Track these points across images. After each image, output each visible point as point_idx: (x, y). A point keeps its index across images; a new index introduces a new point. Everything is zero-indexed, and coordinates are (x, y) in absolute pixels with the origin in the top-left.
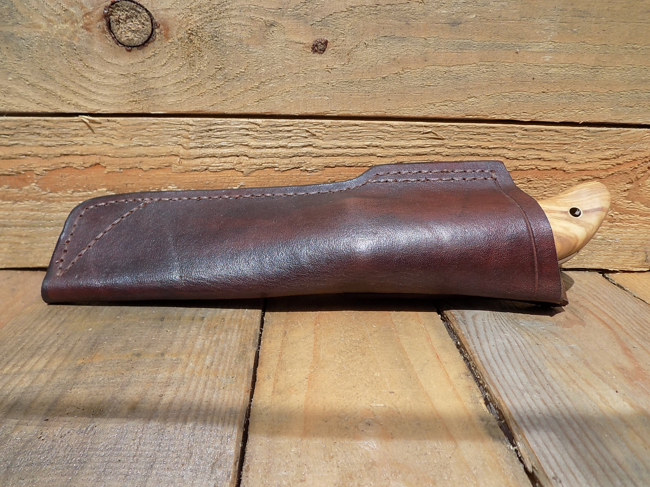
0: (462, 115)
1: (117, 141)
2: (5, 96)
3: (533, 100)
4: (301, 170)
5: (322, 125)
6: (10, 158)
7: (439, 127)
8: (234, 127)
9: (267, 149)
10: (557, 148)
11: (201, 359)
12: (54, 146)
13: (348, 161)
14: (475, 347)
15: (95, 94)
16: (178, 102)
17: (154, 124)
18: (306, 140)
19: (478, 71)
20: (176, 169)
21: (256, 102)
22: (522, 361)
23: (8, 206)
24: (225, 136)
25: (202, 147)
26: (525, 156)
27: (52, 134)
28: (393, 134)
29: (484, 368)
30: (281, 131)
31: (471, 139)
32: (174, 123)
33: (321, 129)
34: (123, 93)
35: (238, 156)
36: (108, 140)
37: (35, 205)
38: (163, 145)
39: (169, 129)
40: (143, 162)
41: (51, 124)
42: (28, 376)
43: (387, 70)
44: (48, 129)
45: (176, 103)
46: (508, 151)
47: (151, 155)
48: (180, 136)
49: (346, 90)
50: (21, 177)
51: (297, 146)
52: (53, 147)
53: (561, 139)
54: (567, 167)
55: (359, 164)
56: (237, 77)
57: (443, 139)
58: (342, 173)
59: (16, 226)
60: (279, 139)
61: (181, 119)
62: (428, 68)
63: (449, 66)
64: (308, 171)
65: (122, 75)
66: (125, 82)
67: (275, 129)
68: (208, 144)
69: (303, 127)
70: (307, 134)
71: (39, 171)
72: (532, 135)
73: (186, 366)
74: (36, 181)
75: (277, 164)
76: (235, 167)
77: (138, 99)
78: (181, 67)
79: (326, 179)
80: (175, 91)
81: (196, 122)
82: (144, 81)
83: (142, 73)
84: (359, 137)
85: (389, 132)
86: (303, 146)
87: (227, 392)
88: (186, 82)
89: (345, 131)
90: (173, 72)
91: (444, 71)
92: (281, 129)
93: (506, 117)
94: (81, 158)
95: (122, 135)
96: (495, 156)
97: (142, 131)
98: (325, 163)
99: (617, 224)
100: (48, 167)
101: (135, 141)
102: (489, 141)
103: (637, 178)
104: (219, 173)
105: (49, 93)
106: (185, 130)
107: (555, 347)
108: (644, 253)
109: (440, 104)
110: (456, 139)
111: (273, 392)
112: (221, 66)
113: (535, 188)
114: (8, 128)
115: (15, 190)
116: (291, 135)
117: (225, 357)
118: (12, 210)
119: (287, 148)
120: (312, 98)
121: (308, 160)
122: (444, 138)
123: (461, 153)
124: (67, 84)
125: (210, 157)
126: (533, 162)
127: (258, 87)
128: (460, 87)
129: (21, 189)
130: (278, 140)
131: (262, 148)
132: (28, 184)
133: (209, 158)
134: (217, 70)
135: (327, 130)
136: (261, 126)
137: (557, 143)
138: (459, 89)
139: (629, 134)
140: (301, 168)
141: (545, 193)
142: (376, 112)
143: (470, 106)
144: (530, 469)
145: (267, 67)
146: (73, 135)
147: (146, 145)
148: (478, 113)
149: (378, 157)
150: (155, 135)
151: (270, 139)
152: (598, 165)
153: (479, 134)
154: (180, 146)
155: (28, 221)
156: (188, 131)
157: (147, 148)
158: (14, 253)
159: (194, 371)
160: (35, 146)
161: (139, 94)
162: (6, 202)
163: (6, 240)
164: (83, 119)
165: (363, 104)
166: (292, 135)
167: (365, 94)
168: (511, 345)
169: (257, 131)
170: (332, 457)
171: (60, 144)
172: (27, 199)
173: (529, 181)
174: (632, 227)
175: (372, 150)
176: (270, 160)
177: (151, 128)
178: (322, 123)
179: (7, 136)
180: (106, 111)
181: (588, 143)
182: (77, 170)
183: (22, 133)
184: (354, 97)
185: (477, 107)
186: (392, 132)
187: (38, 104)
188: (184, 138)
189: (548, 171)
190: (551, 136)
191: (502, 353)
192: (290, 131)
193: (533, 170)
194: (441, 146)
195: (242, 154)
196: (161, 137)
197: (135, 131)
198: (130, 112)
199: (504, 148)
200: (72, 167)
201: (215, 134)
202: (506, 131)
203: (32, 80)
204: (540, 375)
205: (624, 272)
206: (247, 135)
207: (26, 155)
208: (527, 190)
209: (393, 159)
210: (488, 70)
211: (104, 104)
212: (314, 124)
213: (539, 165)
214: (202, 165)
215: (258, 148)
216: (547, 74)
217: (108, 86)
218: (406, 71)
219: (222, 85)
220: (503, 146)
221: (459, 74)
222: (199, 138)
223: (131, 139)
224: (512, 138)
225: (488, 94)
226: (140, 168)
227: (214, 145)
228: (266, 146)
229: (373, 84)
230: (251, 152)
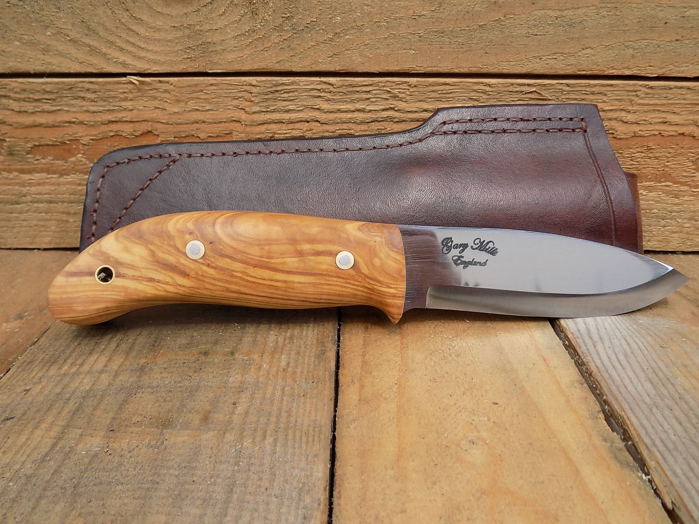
0: (573, 70)
1: (170, 105)
2: (44, 54)
3: (663, 50)
5: (406, 85)
6: (54, 126)
7: (545, 85)
8: (304, 87)
9: (341, 114)
10: (687, 109)
11: (275, 360)
12: (101, 112)
14: (588, 350)
15: (145, 51)
16: (239, 59)
17: (212, 85)
18: (388, 102)
19: (597, 15)
20: (238, 137)
21: (330, 57)
22: (646, 367)
23: (53, 180)
24: (293, 98)
25: (267, 111)
26: (647, 119)
27: (98, 98)
28: (489, 95)
29: (601, 375)
30: (358, 92)
31: (583, 99)
32: (235, 84)
33: (405, 89)
34: (176, 49)
35: (308, 122)
36: (160, 104)
37: (83, 179)
38: (222, 110)
39: (230, 91)
40: (200, 129)
41: (96, 87)
42: (88, 376)
43: (486, 17)
44: (93, 92)
45: (237, 60)
46: (626, 113)
47: (209, 121)
48: (242, 99)
49: (436, 42)
50: (66, 147)
51: (377, 109)
52: (99, 113)
53: (694, 98)
54: (698, 132)
56: (308, 27)
57: (549, 100)
59: (63, 202)
60: (356, 102)
61: (243, 79)
62: (536, 12)
63: (562, 10)
65: (174, 27)
66: (178, 36)
67: (351, 89)
68: (274, 108)
69: (384, 86)
70: (388, 95)
71: (85, 140)
72: (658, 94)
73: (260, 368)
74: (82, 152)
75: (353, 131)
76: (305, 134)
77: (193, 56)
78: (242, 16)
80: (236, 45)
81: (260, 82)
82: (199, 34)
83: (198, 24)
84: (449, 98)
85: (485, 92)
86: (384, 110)
87: (308, 400)
88: (248, 34)
89: (433, 91)
90: (233, 23)
91: (556, 17)
92: (358, 89)
93: (627, 73)
94: (131, 125)
95: (175, 98)
96: (610, 119)
97: (199, 94)
100: (95, 135)
101: (191, 105)
102: (605, 102)
105: (93, 50)
106: (247, 91)
107: (684, 350)
109: (547, 57)
110: (564, 100)
111: (360, 400)
112: (288, 15)
113: (657, 158)
114: (49, 92)
115: (60, 162)
116: (369, 96)
117: (302, 357)
118: (59, 185)
119: (365, 112)
120: (395, 52)
121: (390, 126)
122: (550, 98)
124: (112, 38)
125: (277, 123)
126: (657, 127)
127: (332, 40)
128: (574, 36)
129: (67, 162)
130: (354, 102)
131: (335, 113)
132: (75, 155)
133: (275, 124)
134: (284, 19)
135: (411, 90)
136: (335, 86)
137: (689, 102)
138: (572, 39)
141: (667, 164)
142: (470, 69)
143: (584, 59)
144: (670, 506)
145: (343, 15)
146: (121, 98)
147: (203, 110)
148: (593, 67)
150: (213, 98)
151: (346, 101)
154: (242, 110)
155: (76, 197)
156: (251, 93)
157: (204, 113)
158: (62, 231)
159: (269, 374)
160: (80, 112)
161: (195, 49)
162: (51, 176)
163: (53, 217)
164: (131, 80)
165: (455, 58)
166: (370, 96)
167: (458, 46)
168: (630, 347)
169: (330, 92)
170: (434, 483)
171: (107, 109)
172: (74, 172)
173: (649, 150)
176: (345, 126)
177: (208, 90)
178: (406, 82)
179: (48, 101)
180: (157, 70)
182: (127, 139)
183: (65, 97)
184: (445, 50)
185: (592, 60)
186: (488, 92)
187: (80, 63)
188: (247, 101)
189: (673, 138)
190: (682, 94)
191: (621, 357)
192: (368, 92)
193: (656, 137)
195: (313, 119)
196: (220, 100)
197: (190, 93)
198: (184, 71)
199: (622, 110)
200: (122, 135)
201: (282, 96)
202: (626, 89)
203: (73, 34)
204: (670, 386)
206: (320, 97)
207: (70, 122)
208: (646, 160)
210: (609, 13)
211: (155, 62)
212: (396, 83)
213: (664, 130)
214: (267, 133)
215: (331, 112)
216: (683, 17)
217: (159, 40)
218: (508, 16)
219: (289, 37)
220: (622, 107)
221: (573, 19)
222: (263, 101)
223: (186, 103)
224: (633, 98)
225: (607, 45)
226: (197, 137)
227: (281, 109)
228: (341, 110)
229: (468, 34)
230: (323, 117)
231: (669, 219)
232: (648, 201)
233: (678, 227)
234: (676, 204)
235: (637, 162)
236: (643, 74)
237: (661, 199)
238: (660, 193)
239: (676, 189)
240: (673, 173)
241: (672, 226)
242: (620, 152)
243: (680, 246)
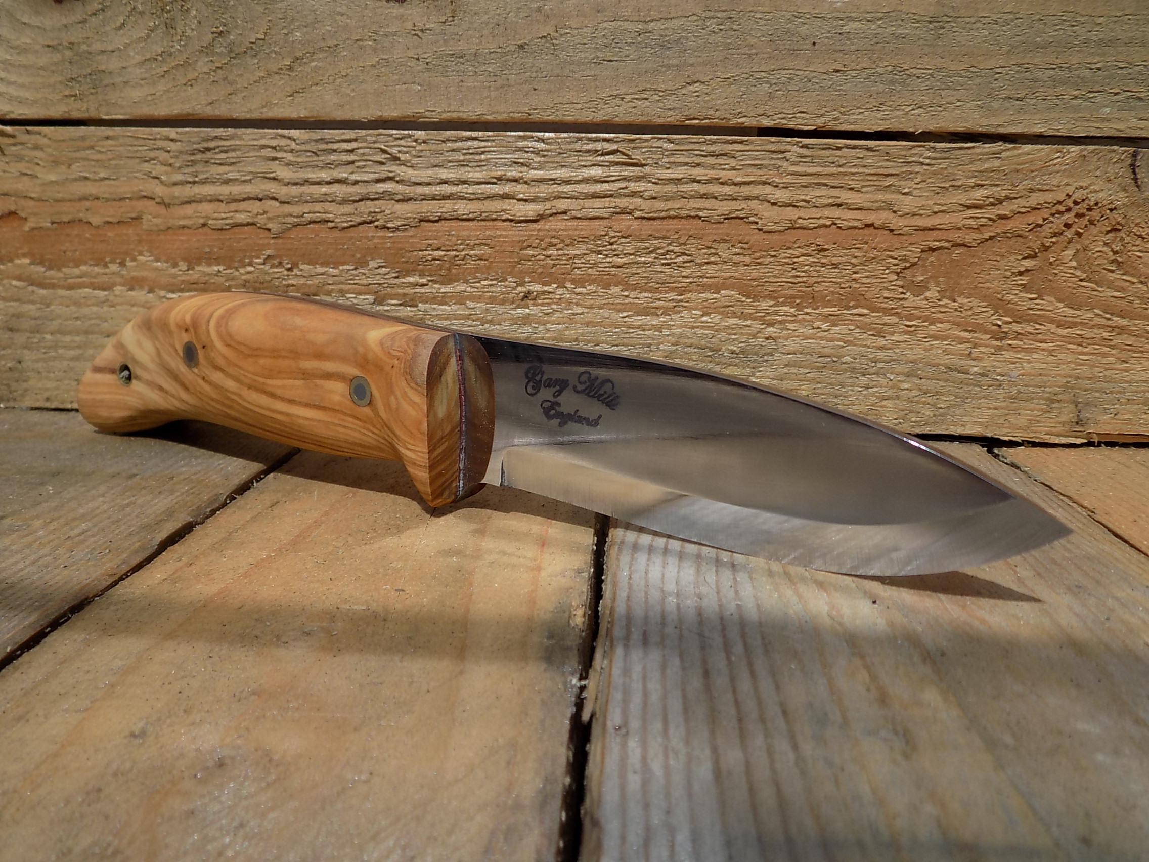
0: (678, 118)
1: (44, 170)
3: (817, 86)
4: (376, 227)
5: (409, 140)
7: (634, 141)
8: (250, 143)
9: (311, 186)
10: (872, 183)
11: (68, 527)
13: (462, 208)
17: (107, 138)
18: (384, 168)
19: (703, 29)
20: (151, 223)
21: (289, 96)
24: (234, 161)
25: (194, 182)
26: (808, 198)
30: (335, 151)
31: (698, 165)
32: (145, 136)
33: (409, 147)
34: (52, 80)
35: (261, 200)
36: (29, 168)
38: (125, 178)
39: (136, 149)
40: (91, 209)
43: (526, 31)
45: (146, 99)
46: (773, 188)
47: (105, 196)
49: (453, 71)
51: (366, 179)
53: (879, 164)
54: (897, 222)
55: (484, 215)
56: (254, 49)
57: (643, 166)
58: (453, 233)
60: (333, 167)
61: (157, 129)
62: (605, 25)
63: (646, 22)
64: (388, 228)
65: (49, 46)
66: (55, 60)
67: (324, 146)
68: (205, 176)
69: (375, 142)
70: (383, 156)
72: (819, 157)
73: (28, 535)
75: (331, 215)
76: (256, 220)
77: (78, 92)
78: (151, 31)
79: (423, 244)
80: (143, 76)
81: (182, 133)
82: (87, 58)
83: (84, 43)
84: (481, 161)
85: (537, 153)
86: (378, 181)
88: (161, 59)
89: (453, 150)
90: (139, 40)
91: (637, 32)
92: (335, 146)
93: (766, 123)
95: (51, 159)
96: (747, 198)
97: (87, 152)
98: (418, 213)
99: (1010, 342)
101: (77, 170)
102: (734, 169)
103: (1043, 245)
104: (226, 232)
106: (163, 149)
108: (1072, 406)
109: (633, 96)
110: (668, 166)
112: (221, 29)
113: (835, 266)
116: (352, 157)
117: (118, 526)
119: (349, 183)
120: (390, 88)
121: (389, 207)
122: (644, 162)
123: (679, 193)
125: (211, 201)
126: (827, 212)
127: (291, 68)
128: (670, 62)
130: (330, 168)
131: (303, 184)
133: (208, 203)
134: (215, 35)
135: (419, 148)
136: (297, 141)
137: (872, 172)
138: (669, 67)
139: (1019, 155)
140: (376, 223)
141: (854, 276)
142: (512, 114)
143: (693, 99)
144: (585, 718)
145: (305, 30)
147: (95, 178)
148: (709, 113)
149: (519, 200)
150: (110, 160)
151: (317, 166)
152: (957, 219)
153: (713, 155)
154: (156, 180)
156: (169, 152)
157: (96, 183)
161: (80, 81)
165: (486, 98)
166: (356, 158)
167: (488, 79)
169: (292, 151)
173: (820, 251)
174: (1043, 350)
175: (507, 188)
176: (318, 207)
177: (103, 147)
178: (410, 136)
180: (25, 114)
181: (934, 173)
184: (469, 85)
185: (705, 102)
186: (542, 151)
188: (163, 164)
189: (857, 231)
190: (859, 158)
192: (352, 151)
193: (828, 229)
194: (639, 179)
195: (267, 195)
196: (122, 162)
197: (75, 151)
198: (66, 116)
201: (217, 157)
202: (767, 149)
205: (1034, 444)
206: (275, 159)
208: (818, 268)
209: (548, 205)
210: (722, 27)
211: (21, 101)
212: (394, 136)
213: (839, 218)
214: (196, 217)
215: (296, 184)
216: (840, 34)
217: (25, 67)
218: (563, 31)
219: (225, 64)
220: (764, 178)
221: (666, 36)
222: (188, 166)
223: (69, 166)
224: (780, 163)
225: (726, 77)
226: (87, 222)
227: (215, 178)
228: (310, 180)
229: (503, 59)
230: (283, 191)
231: (874, 374)
232: (832, 340)
233: (891, 388)
234: (881, 348)
235: (803, 272)
236: (791, 125)
237: (855, 338)
238: (852, 327)
239: (878, 321)
240: (867, 292)
241: (881, 387)
242: (773, 254)
243: (900, 423)
